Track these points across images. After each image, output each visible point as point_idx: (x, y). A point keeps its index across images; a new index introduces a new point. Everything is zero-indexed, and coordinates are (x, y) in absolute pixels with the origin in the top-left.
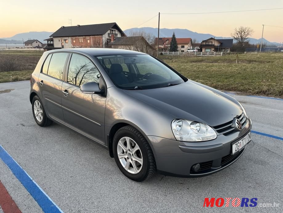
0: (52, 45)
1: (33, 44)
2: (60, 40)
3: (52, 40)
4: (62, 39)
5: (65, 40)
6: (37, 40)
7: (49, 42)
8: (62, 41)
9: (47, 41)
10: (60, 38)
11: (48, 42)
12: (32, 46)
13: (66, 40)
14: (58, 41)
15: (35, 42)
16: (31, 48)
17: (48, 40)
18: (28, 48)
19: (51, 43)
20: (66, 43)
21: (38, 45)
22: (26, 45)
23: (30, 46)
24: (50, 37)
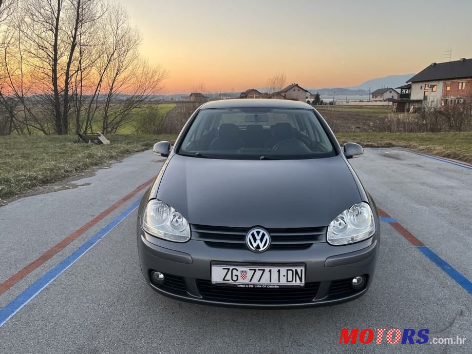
0: (408, 96)
1: (384, 95)
2: (423, 88)
3: (409, 87)
4: (427, 86)
5: (431, 86)
6: (392, 89)
7: (404, 91)
8: (426, 88)
9: (400, 89)
10: (423, 85)
11: (402, 91)
12: (382, 99)
13: (434, 86)
14: (419, 87)
15: (389, 91)
16: (380, 101)
17: (402, 88)
18: (376, 101)
19: (407, 92)
20: (432, 91)
21: (393, 96)
22: (373, 97)
23: (379, 98)
24: (407, 82)
